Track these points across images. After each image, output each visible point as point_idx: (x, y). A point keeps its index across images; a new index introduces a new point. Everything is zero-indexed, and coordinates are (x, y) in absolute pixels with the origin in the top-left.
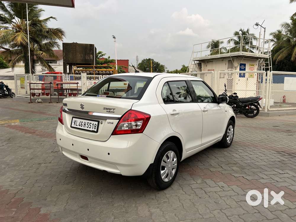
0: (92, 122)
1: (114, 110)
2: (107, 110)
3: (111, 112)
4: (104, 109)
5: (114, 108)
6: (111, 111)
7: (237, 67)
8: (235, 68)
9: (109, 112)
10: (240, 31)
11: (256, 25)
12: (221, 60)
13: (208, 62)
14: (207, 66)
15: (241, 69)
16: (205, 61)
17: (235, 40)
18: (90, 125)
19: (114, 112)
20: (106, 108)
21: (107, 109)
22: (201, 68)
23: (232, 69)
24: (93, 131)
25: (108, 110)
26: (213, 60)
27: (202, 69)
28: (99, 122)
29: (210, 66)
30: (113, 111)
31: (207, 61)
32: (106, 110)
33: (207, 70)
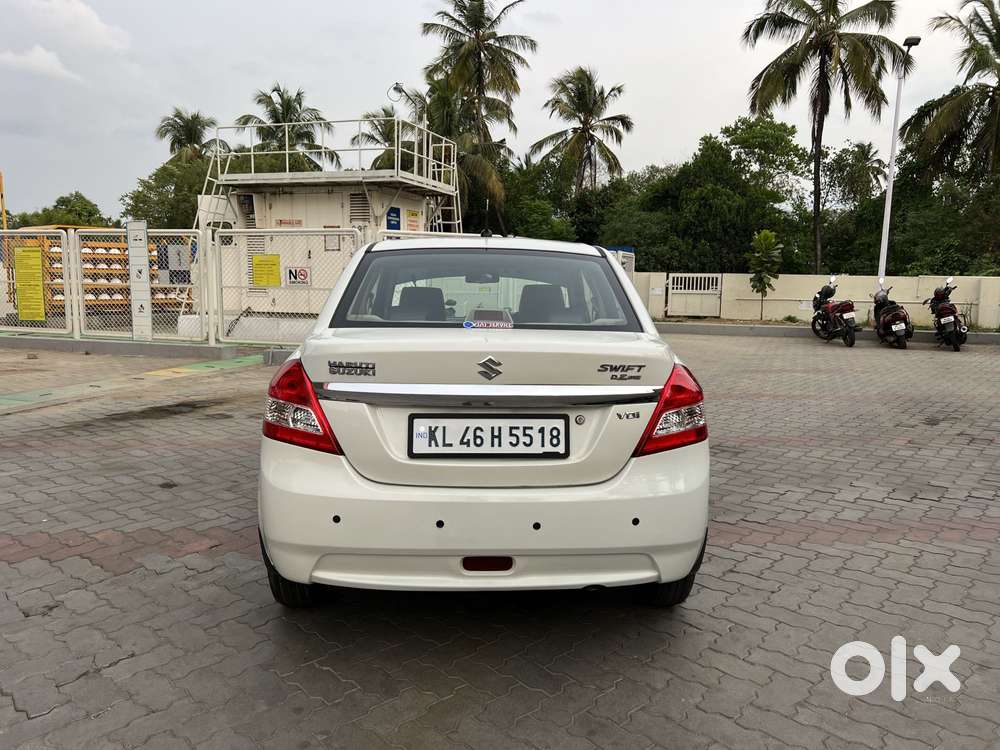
0: (537, 424)
1: (639, 371)
2: (614, 373)
3: (631, 378)
4: (604, 368)
5: (640, 364)
6: (630, 373)
7: (382, 217)
8: (376, 222)
9: (622, 378)
10: (275, 93)
11: (395, 89)
12: (323, 189)
13: (274, 194)
14: (270, 208)
15: (390, 226)
16: (264, 190)
17: (260, 122)
18: (525, 435)
19: (638, 378)
20: (611, 366)
21: (615, 369)
22: (252, 212)
23: (367, 223)
24: (544, 453)
25: (619, 374)
26: (294, 190)
27: (257, 215)
28: (566, 418)
29: (282, 210)
30: (637, 374)
31: (273, 190)
32: (609, 374)
33: (274, 223)
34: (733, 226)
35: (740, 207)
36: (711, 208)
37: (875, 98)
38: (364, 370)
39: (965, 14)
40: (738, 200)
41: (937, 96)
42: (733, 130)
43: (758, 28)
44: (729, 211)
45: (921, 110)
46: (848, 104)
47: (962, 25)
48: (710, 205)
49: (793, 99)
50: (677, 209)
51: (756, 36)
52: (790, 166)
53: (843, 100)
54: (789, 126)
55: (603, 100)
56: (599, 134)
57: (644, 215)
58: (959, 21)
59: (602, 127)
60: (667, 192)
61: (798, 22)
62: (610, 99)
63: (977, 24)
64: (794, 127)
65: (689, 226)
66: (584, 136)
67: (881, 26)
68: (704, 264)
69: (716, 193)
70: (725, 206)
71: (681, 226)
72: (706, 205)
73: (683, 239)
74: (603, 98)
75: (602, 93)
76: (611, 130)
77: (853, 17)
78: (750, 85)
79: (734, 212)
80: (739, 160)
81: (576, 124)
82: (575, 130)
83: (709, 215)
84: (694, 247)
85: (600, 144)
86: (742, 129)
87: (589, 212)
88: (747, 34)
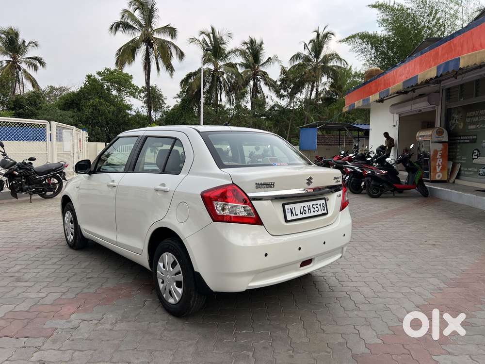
0: (318, 202)
18: (316, 207)
24: (322, 214)
28: (325, 199)
32: (335, 180)
34: (111, 120)
35: (114, 111)
36: (99, 111)
37: (170, 68)
38: (270, 185)
39: (201, 38)
40: (112, 108)
41: (193, 71)
42: (103, 73)
43: (116, 27)
44: (109, 112)
45: (187, 75)
46: (158, 69)
47: (200, 43)
48: (98, 109)
49: (133, 62)
50: (79, 110)
51: (116, 30)
52: (132, 94)
53: (156, 67)
54: (130, 75)
55: (25, 47)
56: (23, 66)
57: (63, 112)
58: (199, 41)
59: (25, 62)
60: (73, 101)
61: (135, 28)
62: (30, 48)
63: (205, 44)
64: (131, 75)
65: (88, 118)
66: (14, 66)
67: (172, 38)
68: (99, 139)
69: (101, 104)
70: (106, 110)
71: (84, 119)
72: (96, 110)
73: (86, 126)
74: (24, 45)
75: (24, 42)
76: (30, 64)
77: (159, 31)
78: (115, 53)
79: (111, 114)
80: (108, 89)
81: (8, 58)
82: (8, 62)
83: (99, 114)
84: (92, 130)
85: (25, 71)
86: (107, 73)
87: (23, 108)
88: (111, 28)
